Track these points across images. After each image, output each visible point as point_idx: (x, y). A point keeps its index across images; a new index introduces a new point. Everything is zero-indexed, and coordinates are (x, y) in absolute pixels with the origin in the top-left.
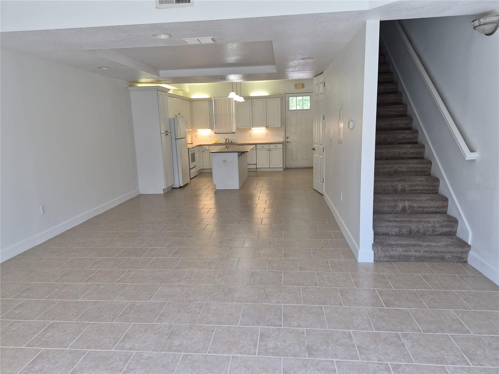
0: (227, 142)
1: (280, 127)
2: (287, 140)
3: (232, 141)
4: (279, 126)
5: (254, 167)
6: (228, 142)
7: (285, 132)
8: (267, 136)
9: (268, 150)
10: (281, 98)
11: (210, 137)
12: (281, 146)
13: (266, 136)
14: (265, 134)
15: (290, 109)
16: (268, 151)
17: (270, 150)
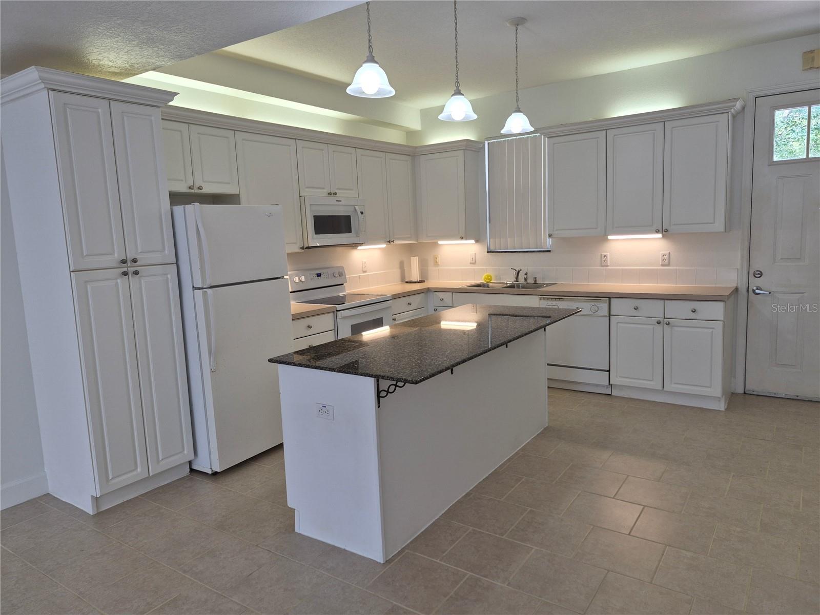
0: (521, 280)
1: (723, 232)
2: (755, 283)
3: (535, 279)
4: (719, 226)
5: (602, 379)
6: (526, 280)
7: (746, 253)
8: (669, 265)
9: (659, 323)
10: (734, 117)
11: (474, 263)
12: (717, 310)
13: (662, 265)
14: (661, 258)
15: (776, 158)
16: (659, 328)
17: (668, 324)
